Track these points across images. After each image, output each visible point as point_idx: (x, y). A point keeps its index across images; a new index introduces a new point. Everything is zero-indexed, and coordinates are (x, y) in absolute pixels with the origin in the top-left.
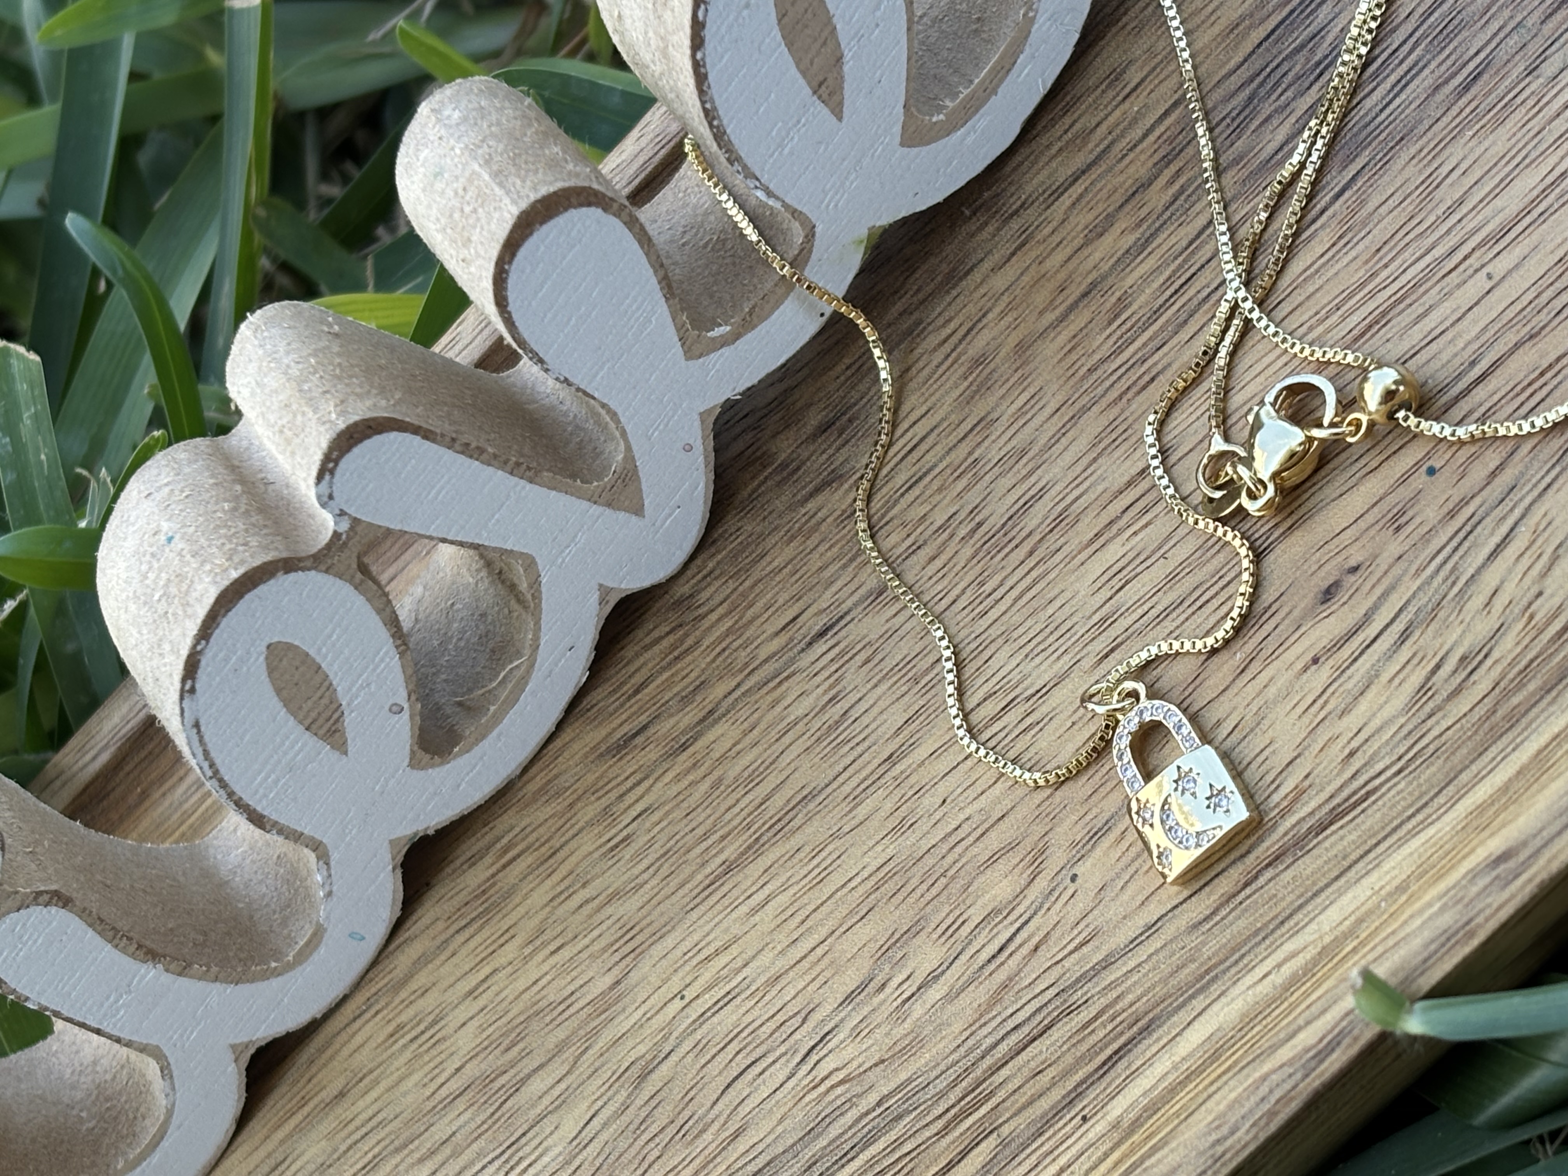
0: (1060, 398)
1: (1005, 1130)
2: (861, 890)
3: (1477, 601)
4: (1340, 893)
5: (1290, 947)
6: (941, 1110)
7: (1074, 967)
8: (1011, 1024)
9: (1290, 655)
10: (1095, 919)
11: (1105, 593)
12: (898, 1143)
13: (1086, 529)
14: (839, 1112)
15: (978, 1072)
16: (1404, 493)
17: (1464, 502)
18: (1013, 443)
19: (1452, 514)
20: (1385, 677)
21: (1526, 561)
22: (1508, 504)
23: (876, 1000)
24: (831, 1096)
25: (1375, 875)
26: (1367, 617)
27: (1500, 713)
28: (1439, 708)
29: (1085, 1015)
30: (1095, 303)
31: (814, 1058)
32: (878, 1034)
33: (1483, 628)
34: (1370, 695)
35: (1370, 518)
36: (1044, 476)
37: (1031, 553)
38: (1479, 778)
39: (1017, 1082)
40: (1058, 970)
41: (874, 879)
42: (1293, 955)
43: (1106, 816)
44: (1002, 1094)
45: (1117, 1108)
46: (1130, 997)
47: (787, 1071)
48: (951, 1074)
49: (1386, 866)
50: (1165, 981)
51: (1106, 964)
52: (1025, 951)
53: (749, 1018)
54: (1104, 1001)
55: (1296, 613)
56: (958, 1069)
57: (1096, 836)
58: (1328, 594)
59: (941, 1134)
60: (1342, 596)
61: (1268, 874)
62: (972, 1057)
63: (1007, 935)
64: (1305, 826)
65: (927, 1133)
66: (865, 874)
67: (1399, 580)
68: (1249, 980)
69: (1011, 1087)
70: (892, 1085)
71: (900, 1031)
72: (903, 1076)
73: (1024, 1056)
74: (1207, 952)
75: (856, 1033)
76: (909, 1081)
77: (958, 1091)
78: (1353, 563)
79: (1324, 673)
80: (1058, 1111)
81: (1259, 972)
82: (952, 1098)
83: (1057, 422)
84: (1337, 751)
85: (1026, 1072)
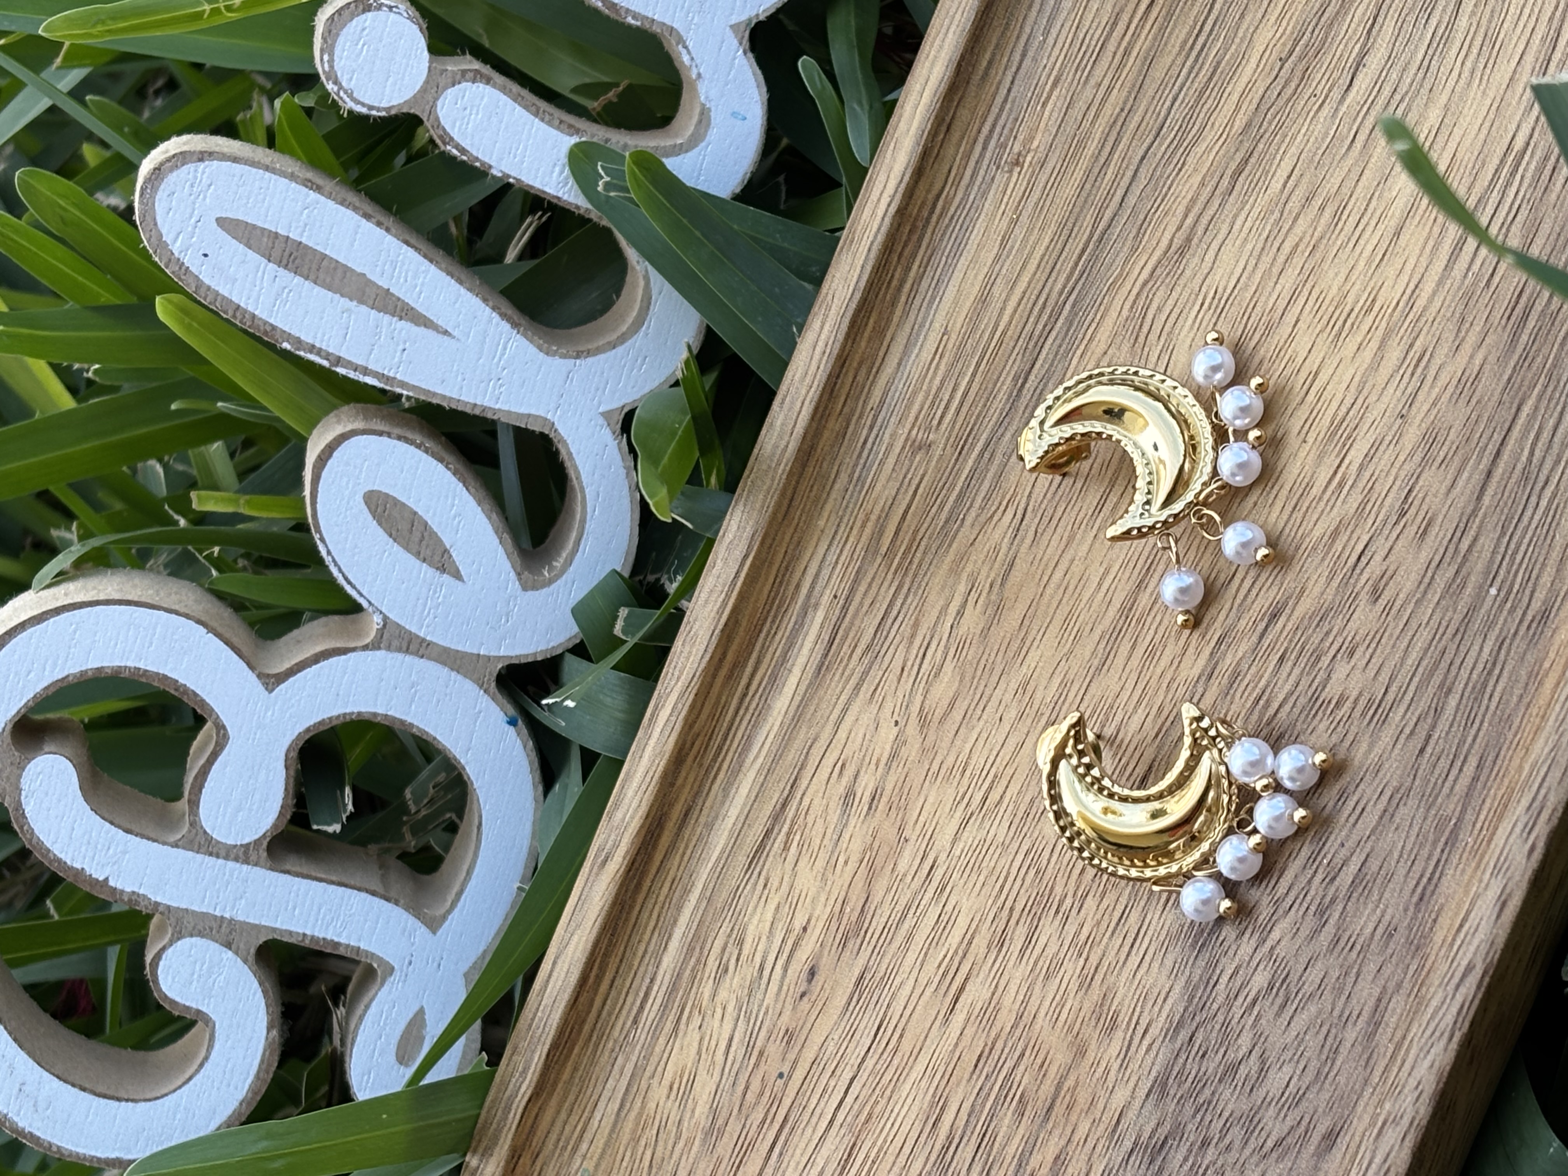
0: (1037, 1027)
1: (879, 560)
2: (1034, 632)
3: (730, 1008)
4: (745, 804)
5: (760, 760)
6: (923, 543)
7: (876, 674)
8: (900, 619)
9: (821, 924)
10: (874, 708)
11: (949, 907)
12: (941, 508)
13: (980, 943)
14: (987, 498)
15: (908, 580)
16: (791, 1056)
17: (756, 1065)
18: (1058, 980)
19: (761, 1054)
20: (764, 939)
21: (713, 1043)
22: (733, 1074)
23: (992, 575)
24: (996, 503)
25: (730, 826)
26: (785, 969)
27: (698, 950)
28: (729, 936)
29: (859, 651)
30: (1041, 1105)
31: (1019, 516)
32: (982, 557)
33: (723, 995)
34: (768, 924)
35: (805, 1032)
36: (1024, 968)
37: (1012, 909)
38: (697, 908)
39: (883, 589)
40: (884, 667)
41: (1028, 644)
42: (756, 757)
43: (892, 771)
44: (890, 576)
45: (820, 615)
46: (837, 678)
47: (1034, 496)
48: (924, 567)
49: (726, 833)
50: (821, 699)
51: (858, 687)
52: (909, 664)
53: (1076, 509)
54: (851, 666)
55: (826, 953)
56: (922, 572)
57: (894, 755)
58: (812, 973)
59: (916, 532)
60: (804, 976)
61: (786, 792)
62: (916, 584)
63: (924, 666)
64: (776, 831)
65: (926, 525)
66: (1036, 644)
67: (776, 1001)
68: (776, 728)
69: (886, 584)
70: (960, 534)
71: (969, 569)
72: (955, 545)
73: (885, 606)
74: (804, 729)
75: (996, 550)
76: (950, 546)
77: (916, 561)
78: (805, 999)
79: (798, 924)
80: (852, 591)
81: (771, 736)
82: (919, 555)
83: (1032, 1008)
84: (774, 882)
85: (880, 598)
